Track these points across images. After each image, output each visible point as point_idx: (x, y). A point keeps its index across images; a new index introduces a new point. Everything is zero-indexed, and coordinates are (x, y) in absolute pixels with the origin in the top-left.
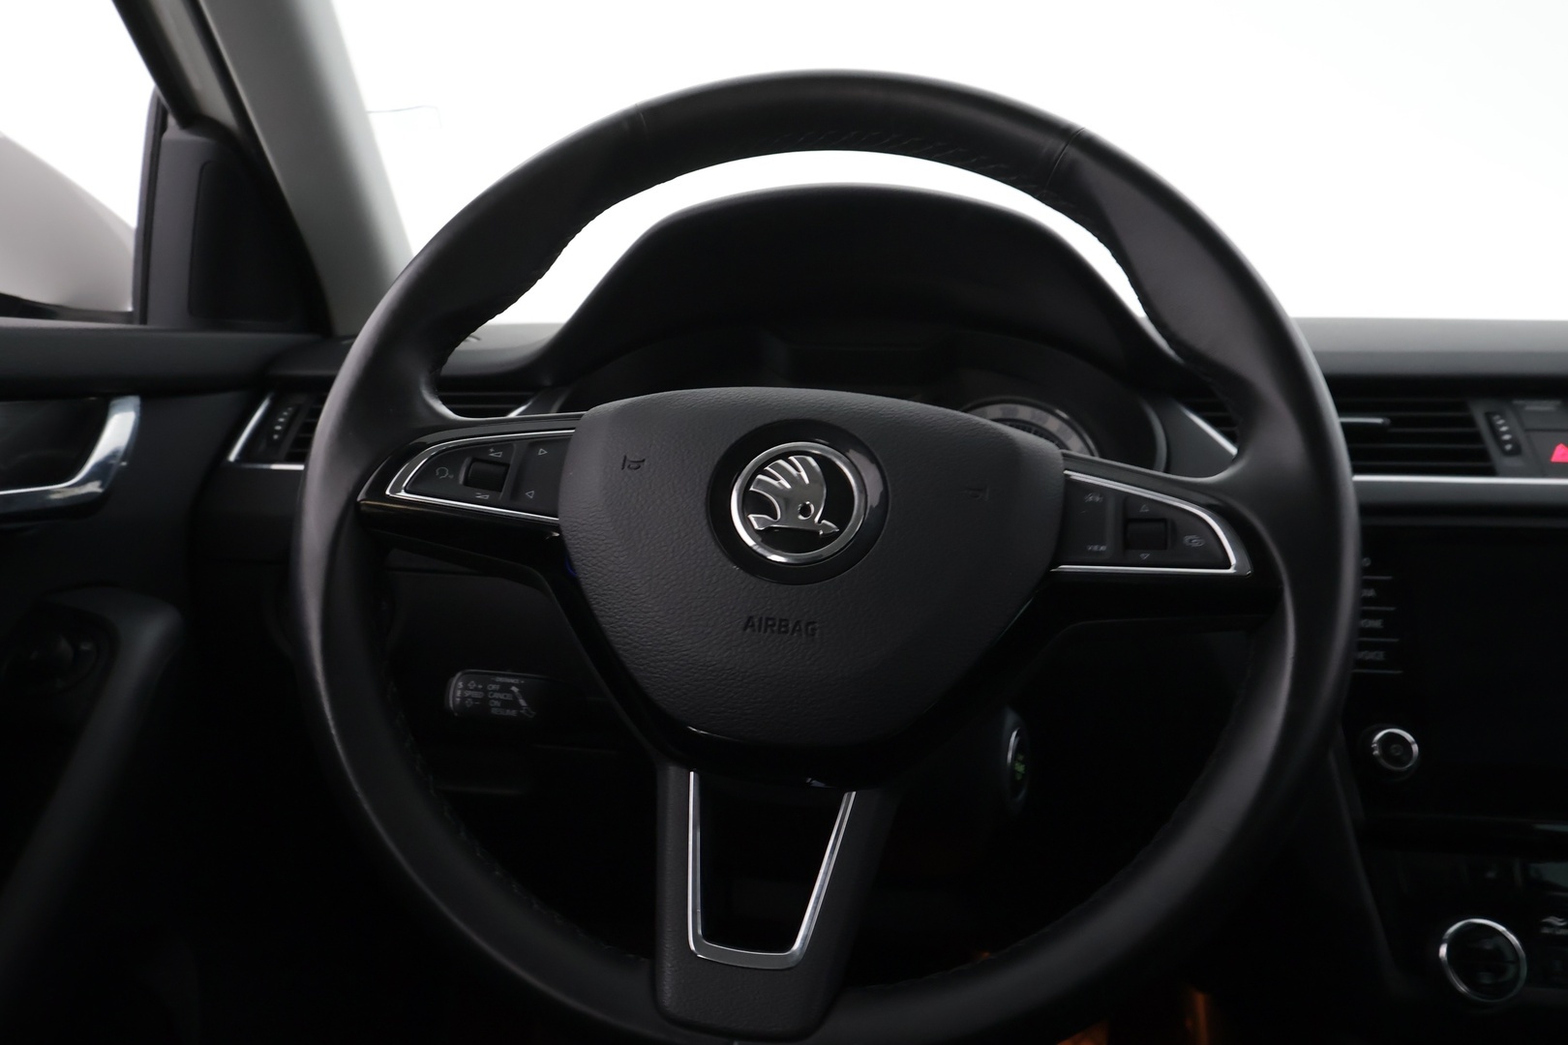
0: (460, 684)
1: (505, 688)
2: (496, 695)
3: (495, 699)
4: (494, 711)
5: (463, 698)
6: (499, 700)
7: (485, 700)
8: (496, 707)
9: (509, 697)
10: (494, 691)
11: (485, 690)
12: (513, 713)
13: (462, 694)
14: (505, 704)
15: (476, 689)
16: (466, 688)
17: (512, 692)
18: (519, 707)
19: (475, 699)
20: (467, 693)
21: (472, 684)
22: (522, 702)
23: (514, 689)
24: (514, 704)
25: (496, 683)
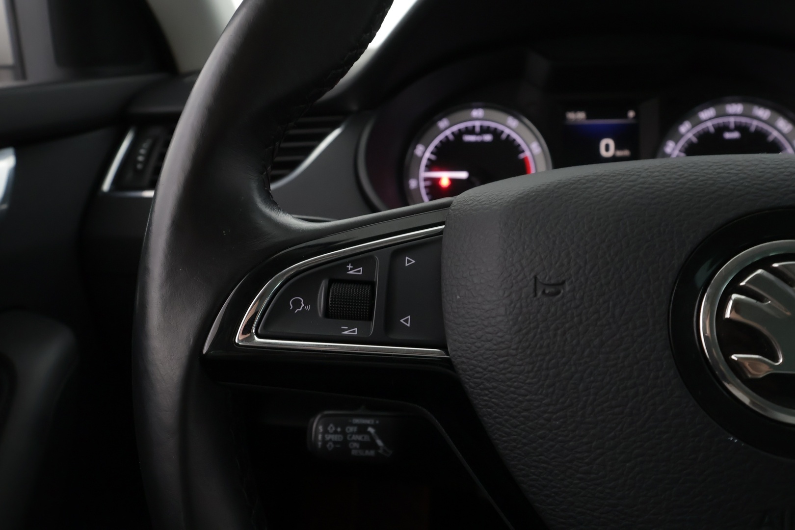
0: (321, 428)
1: (362, 429)
2: (355, 437)
3: (354, 441)
4: (354, 452)
5: (325, 442)
6: (357, 441)
7: (345, 443)
8: (356, 448)
9: (367, 438)
10: (353, 433)
11: (343, 432)
12: (372, 453)
13: (323, 438)
14: (364, 445)
15: (335, 432)
16: (326, 432)
17: (369, 433)
18: (376, 447)
19: (335, 443)
20: (328, 437)
21: (331, 428)
22: (379, 443)
23: (371, 430)
24: (372, 445)
25: (352, 425)
